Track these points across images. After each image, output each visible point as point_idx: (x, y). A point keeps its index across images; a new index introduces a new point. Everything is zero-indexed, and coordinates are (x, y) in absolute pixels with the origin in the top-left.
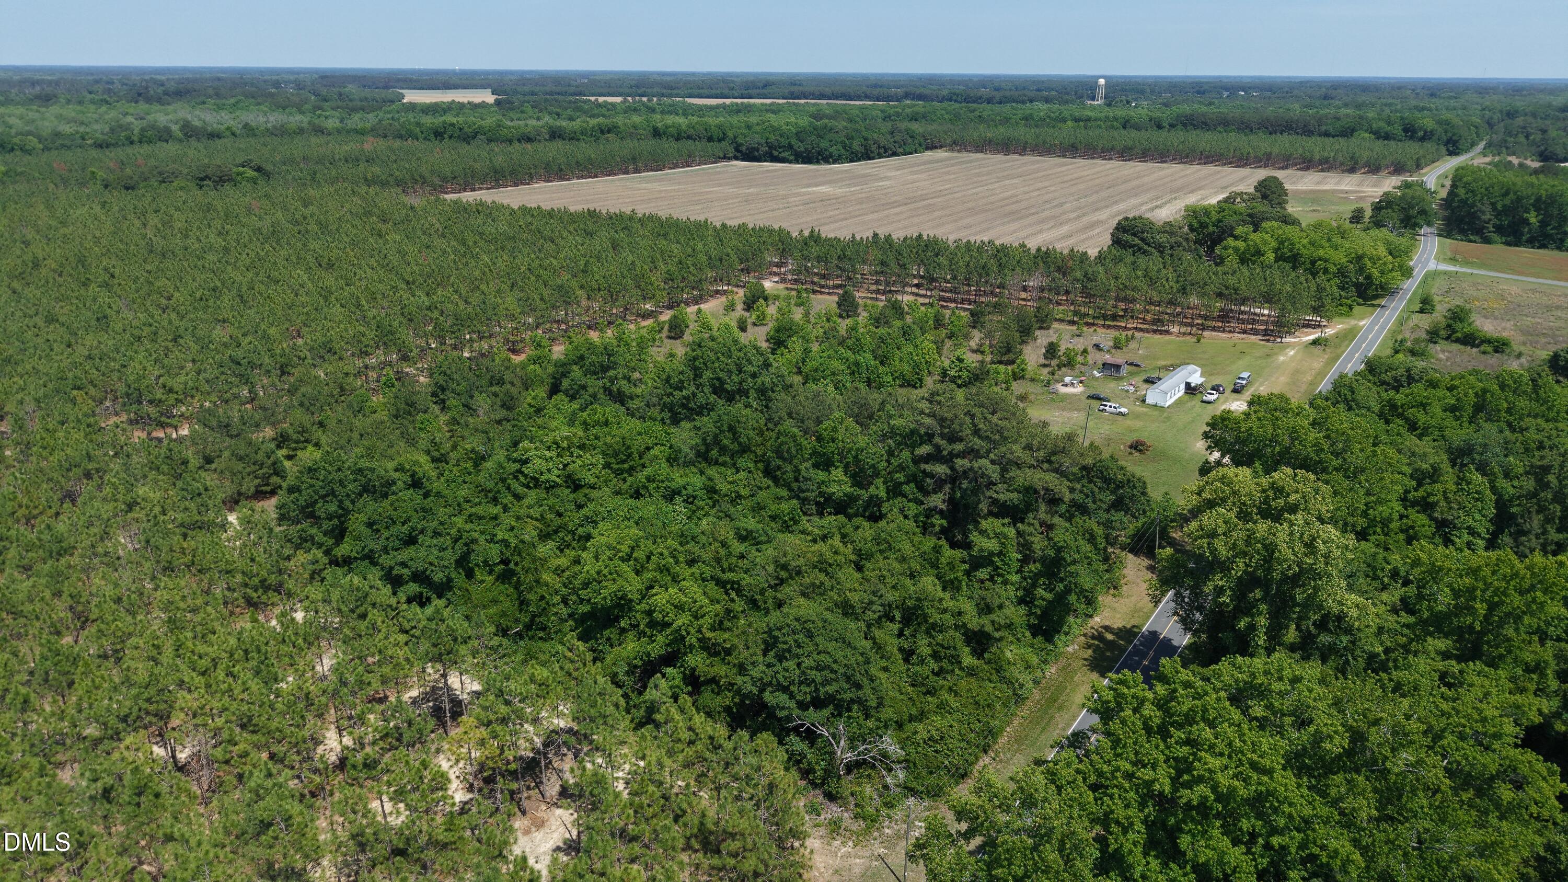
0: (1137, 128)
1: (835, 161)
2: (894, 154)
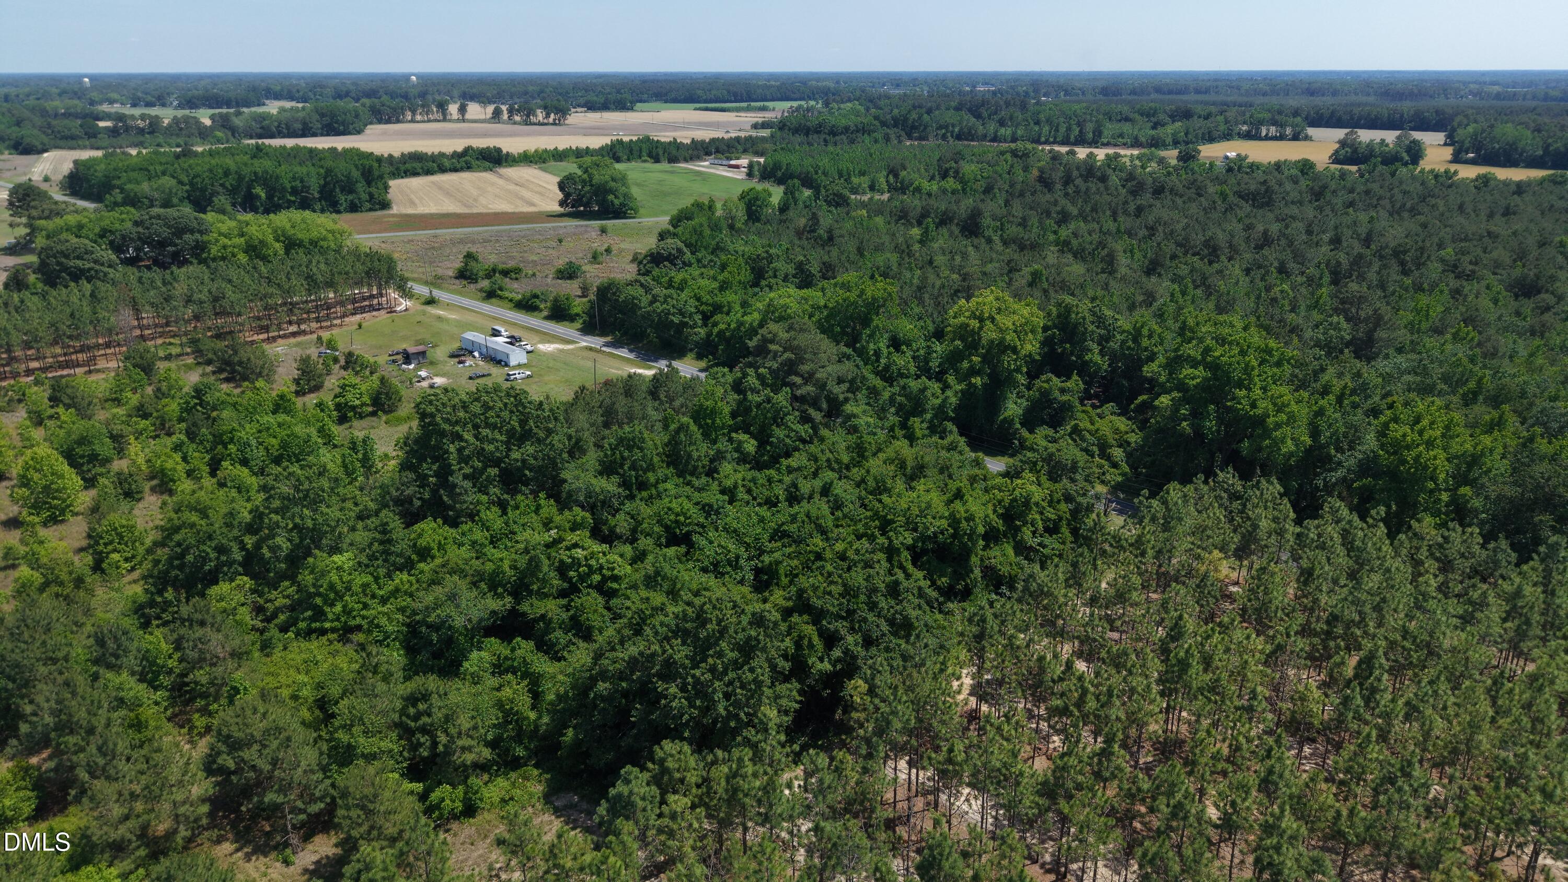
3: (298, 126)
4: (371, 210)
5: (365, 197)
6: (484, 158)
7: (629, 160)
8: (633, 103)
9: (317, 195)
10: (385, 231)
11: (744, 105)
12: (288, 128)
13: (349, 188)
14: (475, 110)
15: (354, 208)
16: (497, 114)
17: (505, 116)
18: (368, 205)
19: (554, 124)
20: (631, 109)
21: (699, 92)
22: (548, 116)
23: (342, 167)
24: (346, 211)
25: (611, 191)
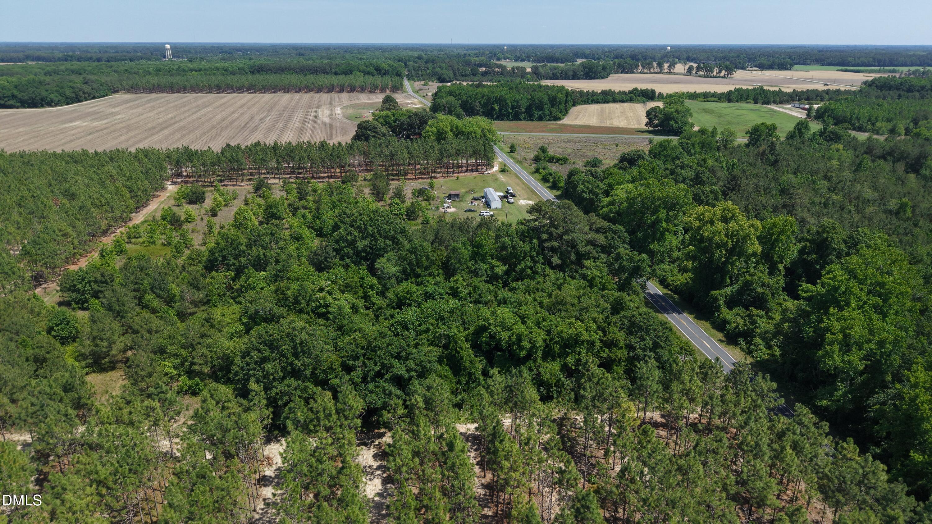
0: (233, 73)
1: (56, 105)
2: (94, 98)
3: (571, 73)
4: (549, 120)
5: (547, 112)
6: (643, 96)
7: (737, 101)
8: (792, 65)
9: (523, 110)
10: (544, 132)
11: (878, 68)
12: (566, 74)
13: (540, 107)
14: (680, 68)
15: (540, 119)
16: (690, 70)
17: (694, 71)
18: (548, 118)
19: (724, 77)
20: (790, 69)
21: (850, 59)
22: (720, 72)
23: (539, 95)
24: (536, 120)
25: (673, 119)
